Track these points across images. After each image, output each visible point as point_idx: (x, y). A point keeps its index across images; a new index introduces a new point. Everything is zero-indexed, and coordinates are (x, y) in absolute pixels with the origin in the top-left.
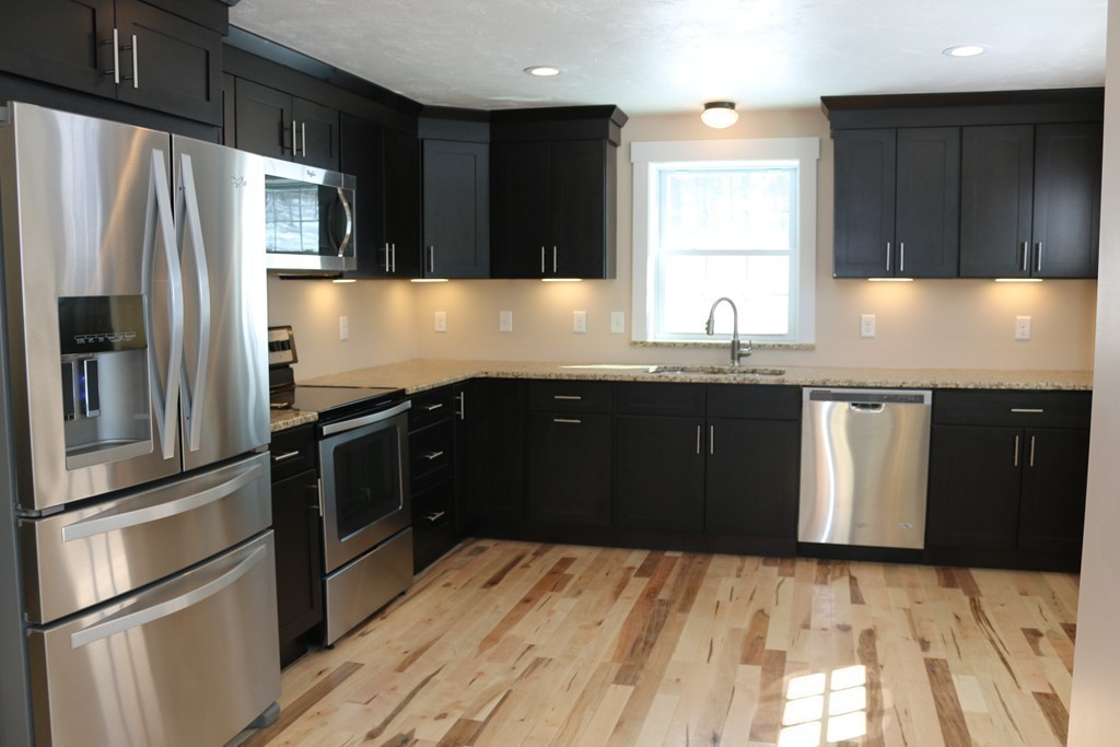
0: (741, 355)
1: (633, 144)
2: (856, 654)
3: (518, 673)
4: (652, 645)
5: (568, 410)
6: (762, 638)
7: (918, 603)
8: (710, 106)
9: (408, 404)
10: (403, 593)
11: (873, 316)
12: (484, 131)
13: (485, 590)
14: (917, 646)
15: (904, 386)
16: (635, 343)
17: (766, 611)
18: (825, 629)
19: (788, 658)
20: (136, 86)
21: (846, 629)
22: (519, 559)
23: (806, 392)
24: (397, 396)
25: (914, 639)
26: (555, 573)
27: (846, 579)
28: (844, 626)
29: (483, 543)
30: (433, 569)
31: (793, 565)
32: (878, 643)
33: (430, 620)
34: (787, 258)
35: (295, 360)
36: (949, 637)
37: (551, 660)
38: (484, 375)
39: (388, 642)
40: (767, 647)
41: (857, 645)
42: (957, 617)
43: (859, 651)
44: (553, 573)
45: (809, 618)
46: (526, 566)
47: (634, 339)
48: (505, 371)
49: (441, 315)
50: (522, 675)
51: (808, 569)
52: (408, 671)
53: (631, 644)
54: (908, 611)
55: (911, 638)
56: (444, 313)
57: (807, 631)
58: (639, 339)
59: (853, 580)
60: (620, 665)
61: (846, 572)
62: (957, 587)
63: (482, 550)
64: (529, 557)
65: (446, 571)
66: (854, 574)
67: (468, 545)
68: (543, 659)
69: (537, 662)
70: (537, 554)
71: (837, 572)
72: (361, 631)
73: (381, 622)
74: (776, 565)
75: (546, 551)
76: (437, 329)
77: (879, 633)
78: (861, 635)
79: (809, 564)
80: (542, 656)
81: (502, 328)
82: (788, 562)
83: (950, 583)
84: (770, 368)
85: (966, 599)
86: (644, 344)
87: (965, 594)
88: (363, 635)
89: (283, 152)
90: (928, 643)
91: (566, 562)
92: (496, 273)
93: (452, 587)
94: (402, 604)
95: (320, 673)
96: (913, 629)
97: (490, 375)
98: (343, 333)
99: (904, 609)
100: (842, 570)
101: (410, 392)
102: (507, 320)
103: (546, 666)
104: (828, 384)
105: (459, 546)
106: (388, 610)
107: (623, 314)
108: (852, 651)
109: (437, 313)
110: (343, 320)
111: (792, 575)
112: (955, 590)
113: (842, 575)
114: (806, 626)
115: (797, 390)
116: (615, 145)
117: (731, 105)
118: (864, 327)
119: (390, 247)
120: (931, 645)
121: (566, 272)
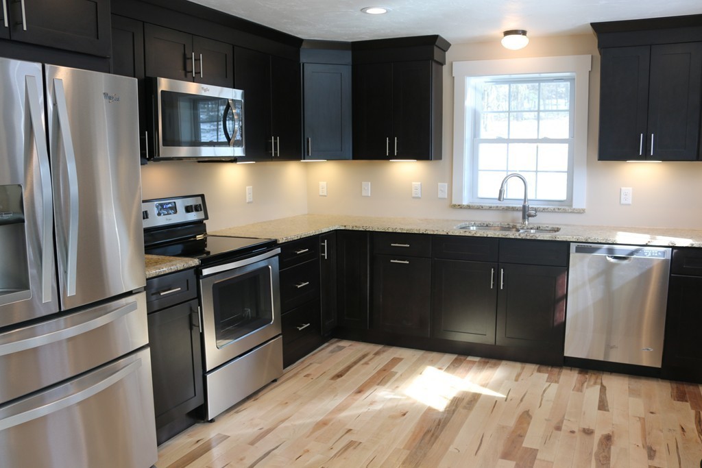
0: (530, 216)
1: (454, 63)
2: (593, 457)
3: (334, 452)
4: (437, 437)
5: (400, 254)
6: (521, 436)
7: (652, 413)
8: (507, 33)
9: (278, 250)
10: (275, 381)
11: (631, 188)
12: (348, 57)
13: (332, 381)
14: (644, 453)
15: (649, 244)
16: (455, 206)
17: (530, 413)
18: (573, 432)
19: (539, 456)
20: (25, 29)
21: (588, 432)
22: (364, 356)
23: (573, 247)
24: (271, 245)
25: (644, 447)
26: (385, 370)
27: (598, 387)
28: (588, 430)
29: (344, 343)
30: (302, 362)
31: (559, 374)
32: (613, 448)
33: (287, 403)
34: (567, 145)
35: (207, 218)
36: (673, 448)
37: (361, 443)
38: (343, 228)
39: (252, 420)
40: (524, 445)
41: (595, 448)
42: (682, 428)
43: (597, 455)
44: (384, 370)
45: (562, 422)
46: (366, 363)
47: (454, 203)
48: (358, 225)
49: (323, 184)
50: (335, 455)
51: (570, 377)
52: (257, 445)
53: (422, 434)
54: (642, 420)
55: (641, 445)
56: (325, 183)
57: (559, 432)
58: (457, 204)
59: (603, 389)
60: (409, 452)
61: (599, 381)
62: (687, 401)
63: (341, 348)
64: (370, 356)
65: (311, 364)
66: (604, 384)
67: (332, 344)
68: (355, 442)
69: (351, 444)
70: (377, 354)
71: (592, 382)
72: (238, 409)
73: (253, 402)
74: (547, 372)
75: (384, 351)
76: (321, 194)
77: (615, 439)
78: (600, 440)
79: (573, 372)
80: (354, 440)
81: (364, 194)
82: (556, 370)
83: (681, 397)
84: (551, 226)
85: (693, 413)
86: (461, 207)
87: (693, 407)
88: (237, 412)
89: (186, 76)
90: (655, 451)
91: (396, 361)
92: (356, 156)
93: (311, 377)
94: (272, 389)
95: (198, 441)
96: (644, 437)
97: (348, 228)
98: (249, 198)
99: (639, 418)
100: (597, 378)
101: (280, 242)
102: (367, 189)
103: (355, 448)
104: (589, 241)
105: (326, 344)
106: (260, 394)
107: (446, 184)
108: (591, 454)
109: (320, 183)
110: (249, 188)
111: (557, 382)
112: (684, 403)
113: (595, 383)
114: (558, 428)
115: (566, 244)
116: (442, 64)
117: (524, 33)
118: (623, 196)
119: (275, 139)
120: (657, 454)
121: (404, 155)
